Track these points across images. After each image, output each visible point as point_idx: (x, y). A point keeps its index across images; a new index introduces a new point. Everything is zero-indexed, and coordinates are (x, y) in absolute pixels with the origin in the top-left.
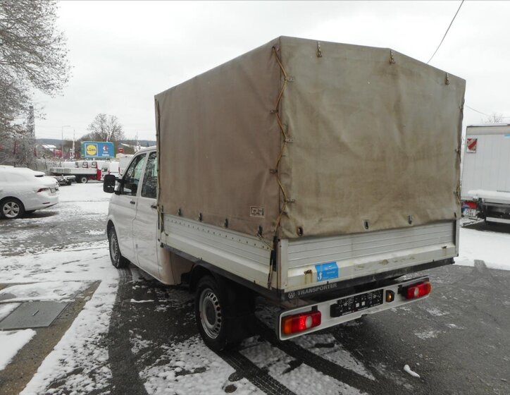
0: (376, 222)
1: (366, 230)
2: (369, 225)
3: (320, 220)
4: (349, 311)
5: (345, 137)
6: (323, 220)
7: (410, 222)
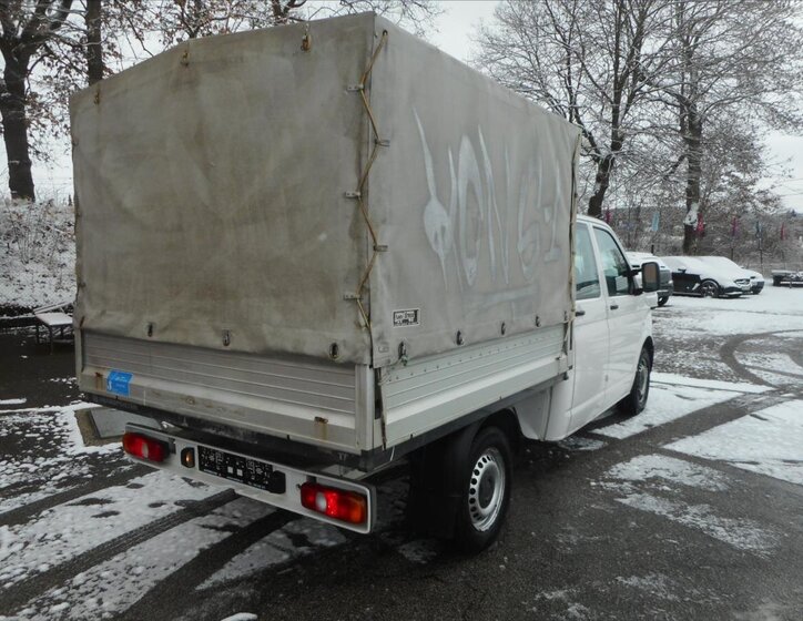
0: (165, 329)
1: (148, 338)
2: (153, 330)
3: (103, 313)
4: (216, 471)
5: (129, 201)
6: (108, 312)
7: (226, 344)
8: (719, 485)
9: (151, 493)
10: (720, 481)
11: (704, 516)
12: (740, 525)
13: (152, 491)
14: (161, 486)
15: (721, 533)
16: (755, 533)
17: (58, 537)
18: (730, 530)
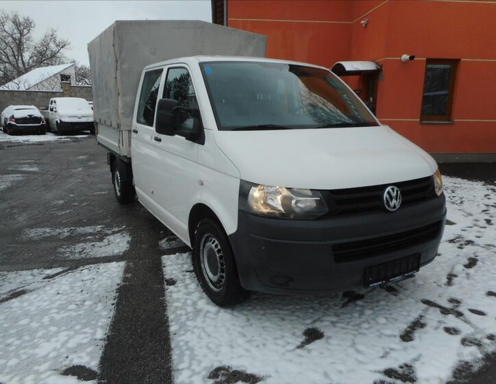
8: (63, 250)
10: (64, 253)
11: (60, 234)
12: (41, 235)
15: (48, 230)
16: (32, 235)
18: (44, 233)
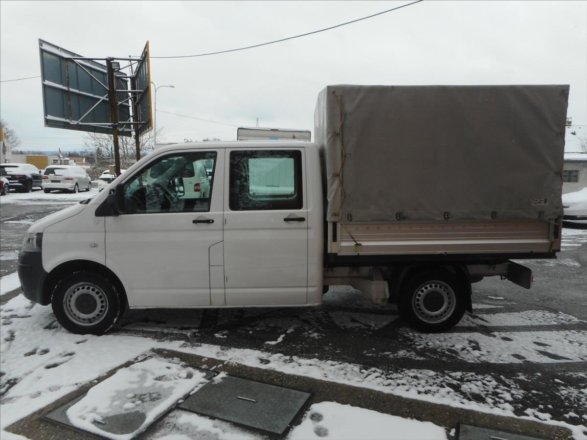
9: (508, 348)
13: (507, 348)
14: (499, 349)
17: (570, 342)
